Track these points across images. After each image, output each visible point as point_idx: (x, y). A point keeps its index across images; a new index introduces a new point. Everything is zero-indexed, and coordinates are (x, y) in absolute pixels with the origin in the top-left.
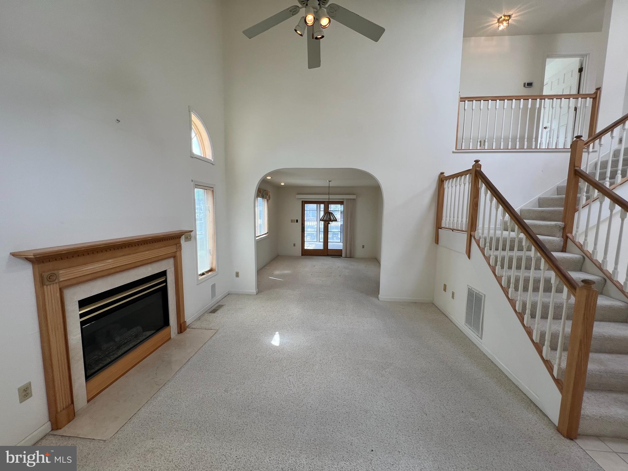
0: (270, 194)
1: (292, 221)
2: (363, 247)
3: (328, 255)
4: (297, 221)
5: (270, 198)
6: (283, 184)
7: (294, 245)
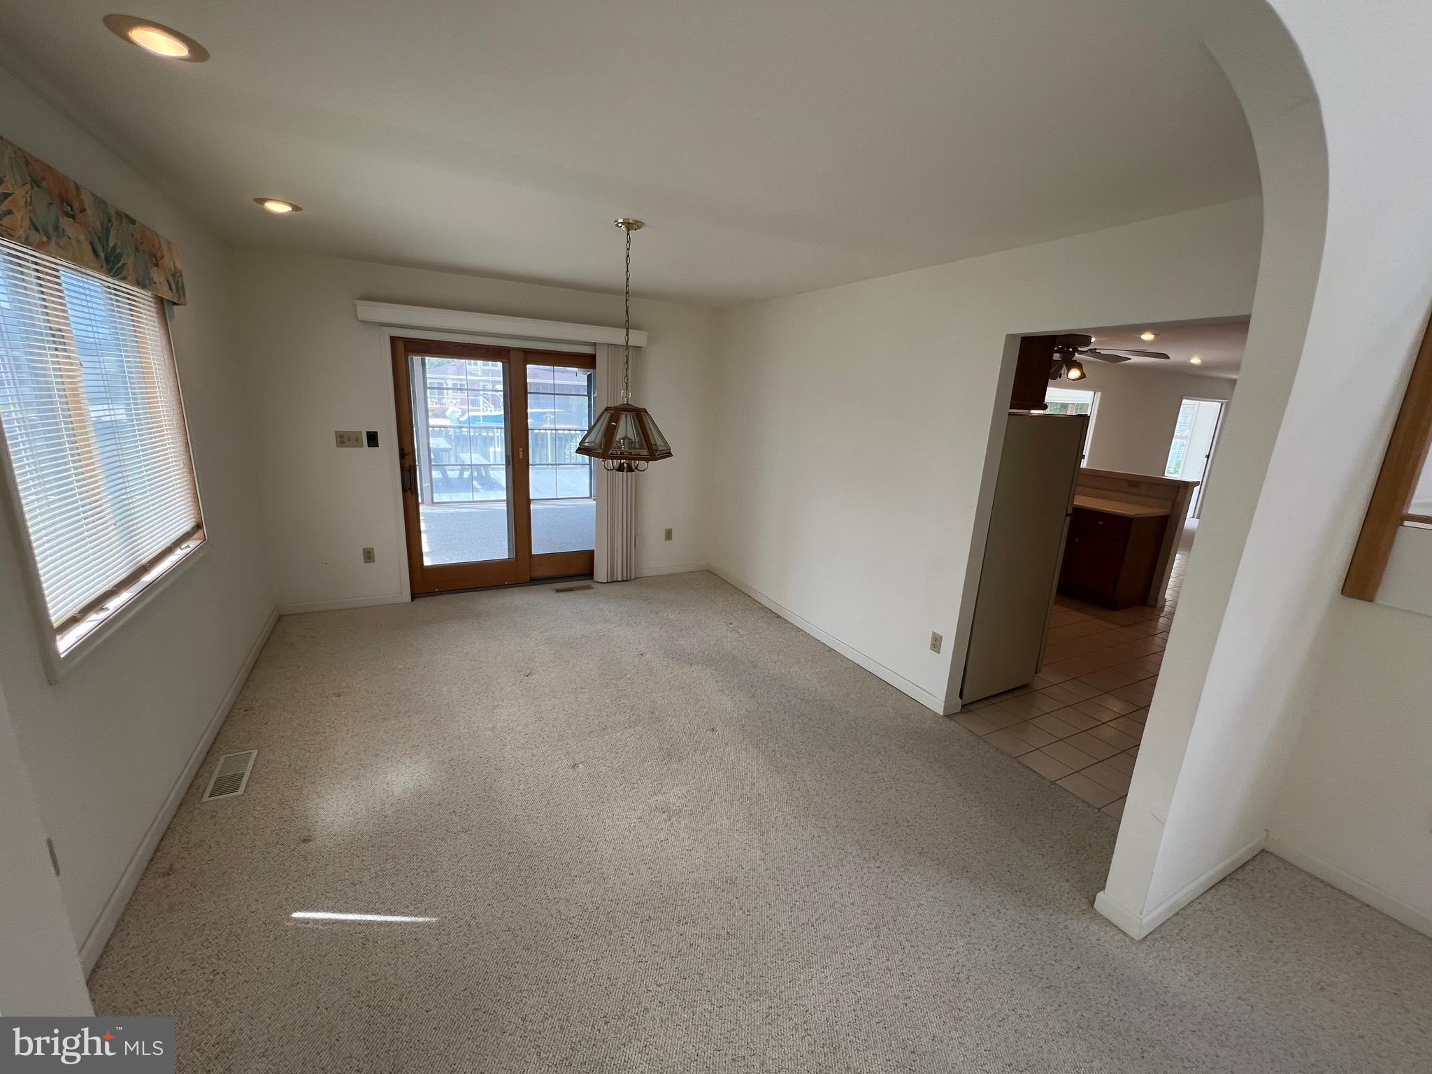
0: (179, 265)
1: (344, 439)
2: (669, 535)
3: (535, 581)
4: (373, 439)
5: (180, 290)
6: (277, 208)
7: (369, 556)
